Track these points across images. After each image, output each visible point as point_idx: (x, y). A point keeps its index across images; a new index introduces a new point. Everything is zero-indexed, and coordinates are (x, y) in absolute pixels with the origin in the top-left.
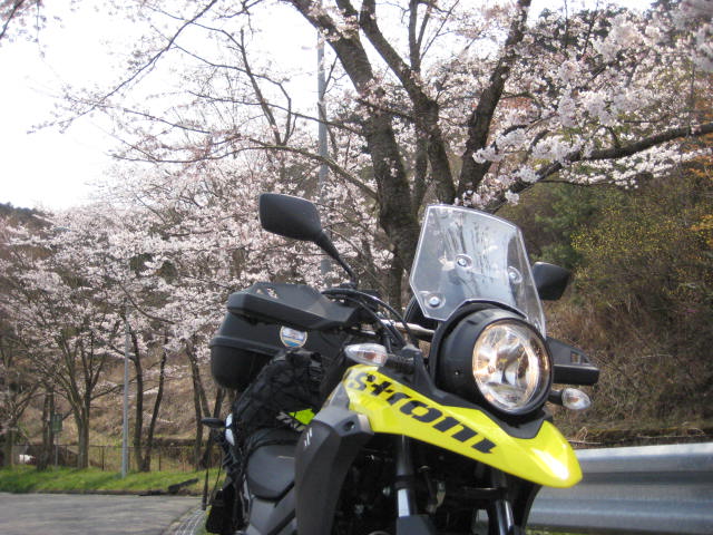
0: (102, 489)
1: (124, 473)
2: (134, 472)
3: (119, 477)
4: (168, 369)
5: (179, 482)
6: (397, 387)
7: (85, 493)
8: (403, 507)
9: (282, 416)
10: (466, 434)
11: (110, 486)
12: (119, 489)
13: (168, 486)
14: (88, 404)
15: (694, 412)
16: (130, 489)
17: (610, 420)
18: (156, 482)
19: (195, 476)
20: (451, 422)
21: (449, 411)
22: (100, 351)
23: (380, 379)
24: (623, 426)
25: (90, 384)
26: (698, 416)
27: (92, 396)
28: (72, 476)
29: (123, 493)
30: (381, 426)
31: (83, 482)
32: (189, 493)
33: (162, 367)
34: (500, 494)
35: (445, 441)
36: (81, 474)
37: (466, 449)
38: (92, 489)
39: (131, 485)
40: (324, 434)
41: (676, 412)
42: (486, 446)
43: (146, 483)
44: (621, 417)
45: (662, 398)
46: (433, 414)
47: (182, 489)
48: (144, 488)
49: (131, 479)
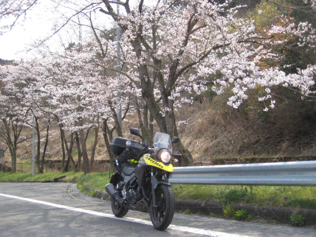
0: (25, 180)
1: (33, 174)
2: (37, 174)
3: (31, 175)
4: (49, 132)
5: (58, 177)
6: (152, 159)
7: (18, 182)
8: (152, 174)
9: (128, 160)
10: (160, 165)
11: (28, 179)
12: (32, 180)
13: (53, 179)
14: (16, 146)
15: (251, 152)
16: (38, 180)
17: (223, 154)
18: (48, 177)
19: (63, 175)
20: (158, 164)
21: (158, 163)
22: (19, 123)
23: (149, 158)
24: (227, 157)
25: (16, 137)
26: (252, 154)
27: (17, 142)
28: (11, 175)
29: (34, 182)
30: (149, 164)
31: (16, 178)
32: (62, 181)
33: (48, 131)
34: (165, 173)
35: (157, 166)
36: (14, 175)
37: (160, 167)
38: (21, 180)
39: (37, 179)
40: (141, 165)
41: (245, 152)
42: (162, 167)
43: (43, 178)
44: (226, 153)
45: (241, 147)
46: (156, 163)
47: (59, 180)
48: (43, 180)
49: (37, 176)
